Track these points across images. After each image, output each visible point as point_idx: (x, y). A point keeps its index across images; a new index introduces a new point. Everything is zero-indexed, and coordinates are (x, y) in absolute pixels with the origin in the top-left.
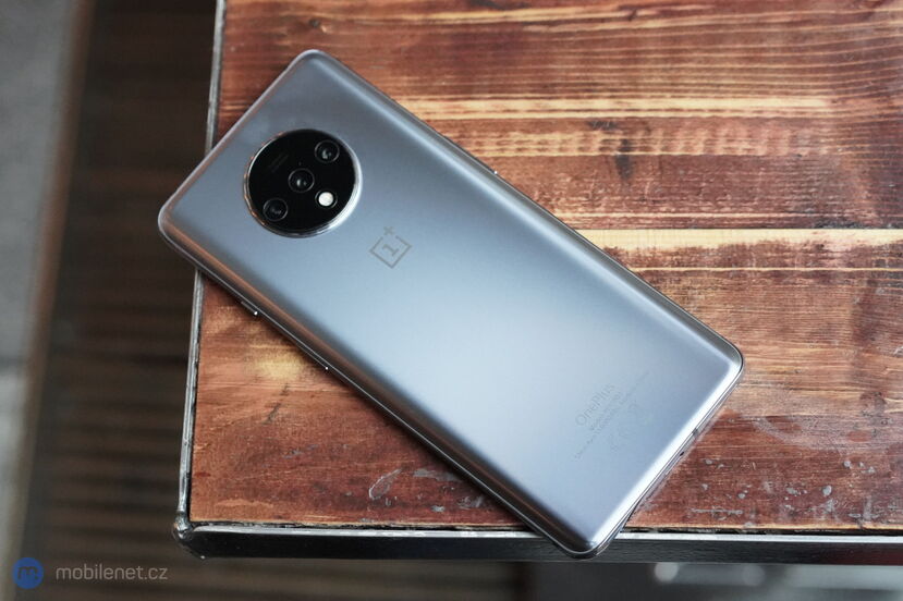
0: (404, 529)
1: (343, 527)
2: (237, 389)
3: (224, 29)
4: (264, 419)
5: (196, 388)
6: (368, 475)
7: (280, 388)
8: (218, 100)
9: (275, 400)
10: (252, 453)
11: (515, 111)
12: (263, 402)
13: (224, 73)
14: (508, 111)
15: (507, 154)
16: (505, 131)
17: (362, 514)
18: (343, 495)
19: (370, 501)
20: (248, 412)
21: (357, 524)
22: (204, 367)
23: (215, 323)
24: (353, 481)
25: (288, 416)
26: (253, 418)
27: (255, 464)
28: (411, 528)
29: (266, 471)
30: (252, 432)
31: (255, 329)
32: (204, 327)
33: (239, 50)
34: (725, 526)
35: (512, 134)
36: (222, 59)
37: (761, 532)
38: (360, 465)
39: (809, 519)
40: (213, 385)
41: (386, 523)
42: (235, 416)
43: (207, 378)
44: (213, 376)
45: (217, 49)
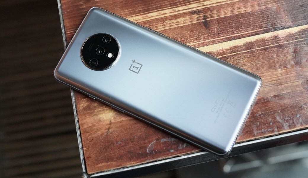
0: (162, 160)
1: (141, 164)
2: (94, 126)
3: (61, 6)
4: (106, 134)
5: (79, 129)
6: (145, 145)
7: (109, 122)
8: (65, 31)
9: (108, 127)
10: (104, 146)
11: (166, 14)
12: (104, 128)
13: (65, 21)
14: (164, 14)
15: (166, 28)
16: (164, 21)
17: (146, 158)
18: (138, 154)
19: (148, 154)
20: (99, 133)
21: (145, 162)
22: (81, 121)
23: (81, 105)
24: (140, 148)
25: (114, 131)
26: (102, 135)
27: (106, 150)
28: (164, 159)
29: (110, 151)
30: (102, 139)
31: (95, 104)
32: (78, 107)
33: (68, 12)
34: (268, 135)
35: (167, 21)
36: (63, 17)
37: (280, 134)
38: (142, 142)
39: (295, 126)
40: (85, 126)
41: (155, 160)
42: (96, 135)
43: (82, 124)
44: (84, 123)
45: (60, 13)
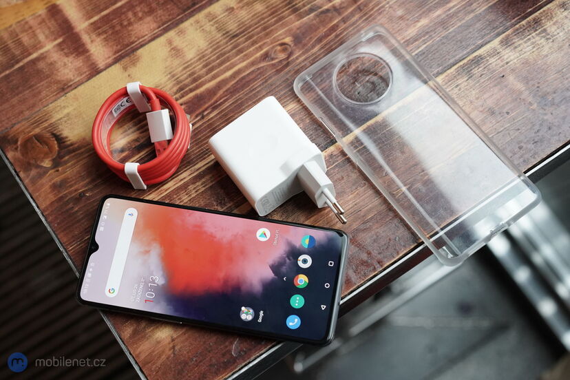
0: (256, 359)
1: (233, 375)
2: (153, 351)
3: (46, 220)
4: (172, 355)
5: (136, 363)
6: (228, 349)
7: (170, 340)
8: (64, 248)
9: (171, 345)
10: (177, 372)
11: (184, 178)
12: (167, 349)
13: (59, 237)
14: (182, 180)
15: (193, 196)
16: (186, 188)
17: (236, 364)
18: (224, 363)
19: (236, 358)
20: (164, 357)
21: (237, 369)
22: (134, 352)
23: (126, 333)
24: (224, 355)
25: (181, 348)
26: (167, 358)
27: (181, 375)
28: (258, 357)
29: (187, 374)
30: (171, 363)
31: (143, 325)
32: (122, 337)
33: (58, 224)
34: (371, 276)
35: (189, 187)
36: (54, 232)
37: (385, 269)
38: (222, 347)
39: (398, 253)
40: (143, 357)
41: (248, 361)
42: (160, 362)
43: (138, 356)
44: (140, 353)
45: (49, 229)
